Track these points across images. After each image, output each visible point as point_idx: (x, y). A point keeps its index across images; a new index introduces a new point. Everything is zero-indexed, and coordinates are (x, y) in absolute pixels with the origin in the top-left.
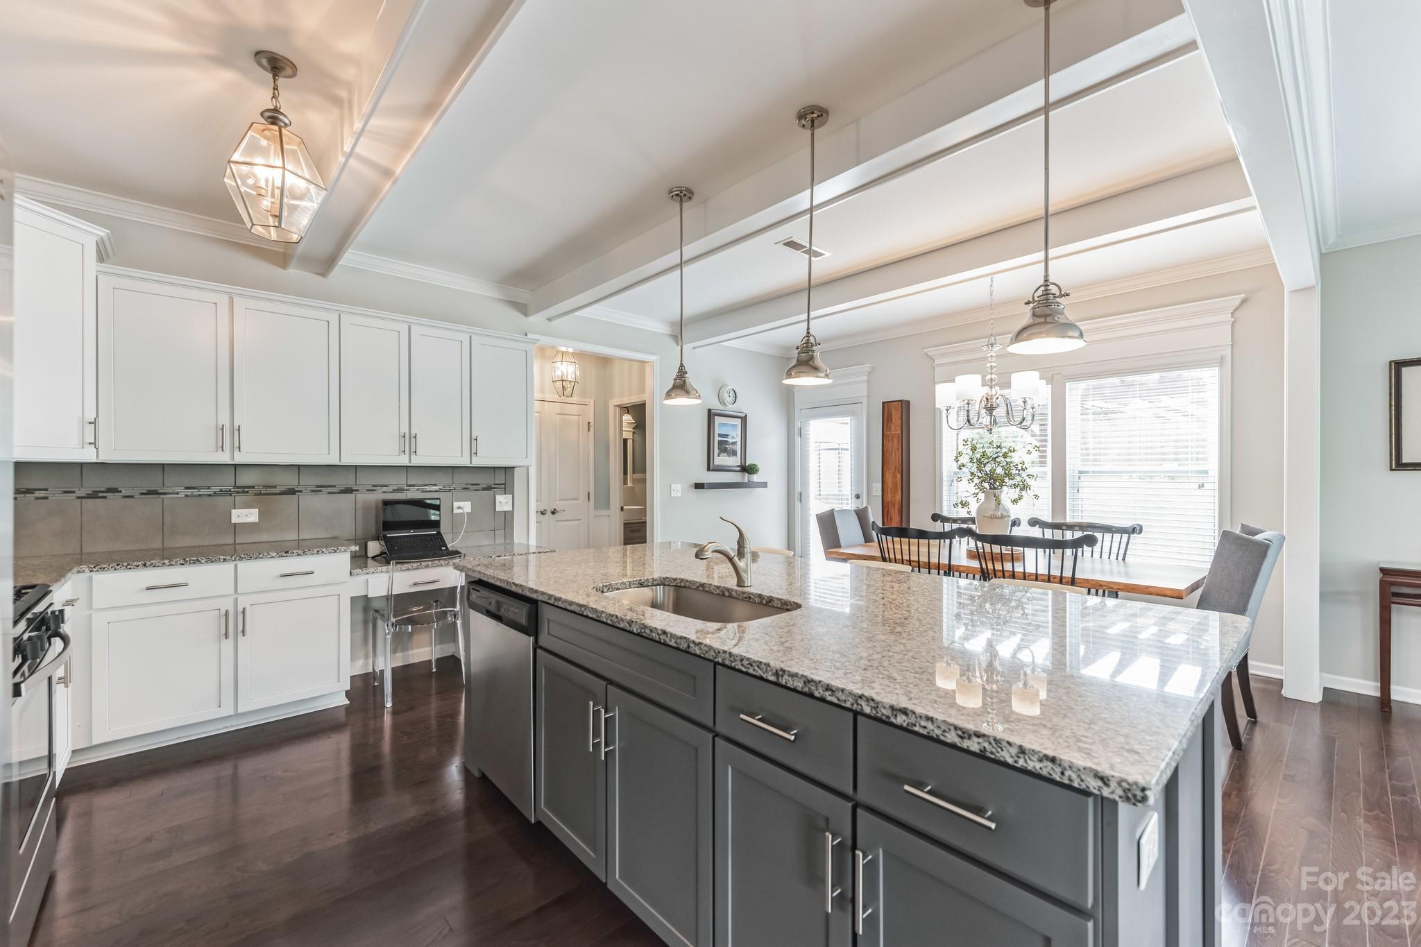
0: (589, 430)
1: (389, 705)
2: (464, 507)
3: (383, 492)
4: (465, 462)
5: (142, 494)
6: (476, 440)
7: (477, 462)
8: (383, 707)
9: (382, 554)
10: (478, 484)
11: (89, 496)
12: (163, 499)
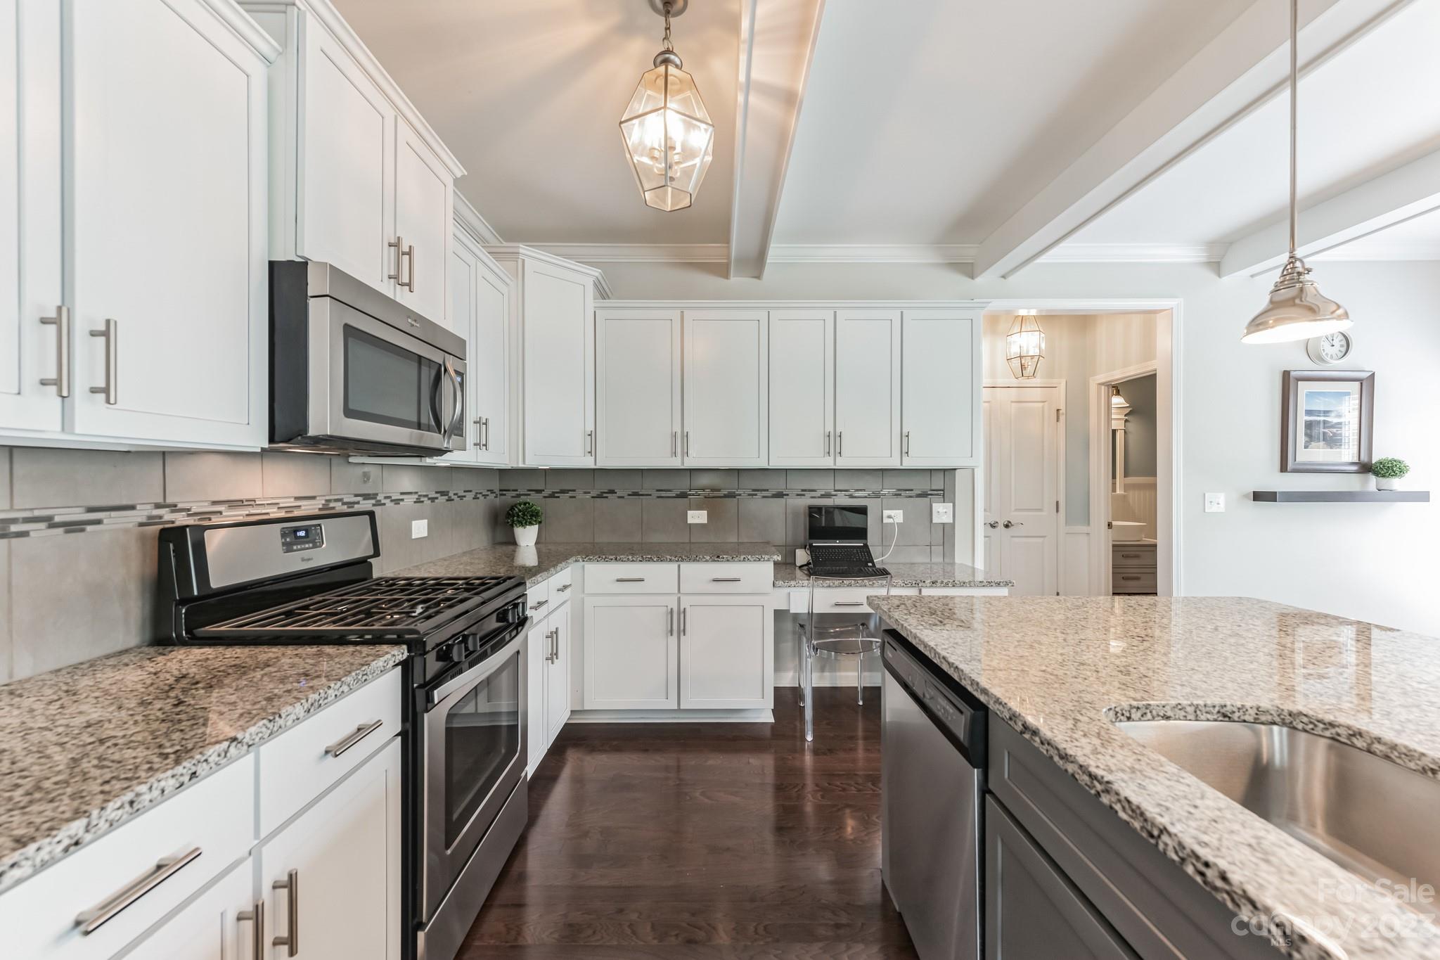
0: (1058, 420)
1: (809, 738)
2: (895, 516)
3: (812, 497)
4: (894, 463)
5: (629, 495)
6: (908, 436)
7: (908, 463)
8: (803, 739)
9: (808, 564)
10: (912, 490)
11: (599, 497)
12: (642, 499)
